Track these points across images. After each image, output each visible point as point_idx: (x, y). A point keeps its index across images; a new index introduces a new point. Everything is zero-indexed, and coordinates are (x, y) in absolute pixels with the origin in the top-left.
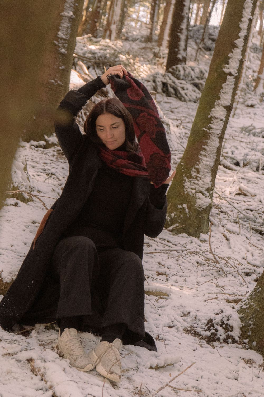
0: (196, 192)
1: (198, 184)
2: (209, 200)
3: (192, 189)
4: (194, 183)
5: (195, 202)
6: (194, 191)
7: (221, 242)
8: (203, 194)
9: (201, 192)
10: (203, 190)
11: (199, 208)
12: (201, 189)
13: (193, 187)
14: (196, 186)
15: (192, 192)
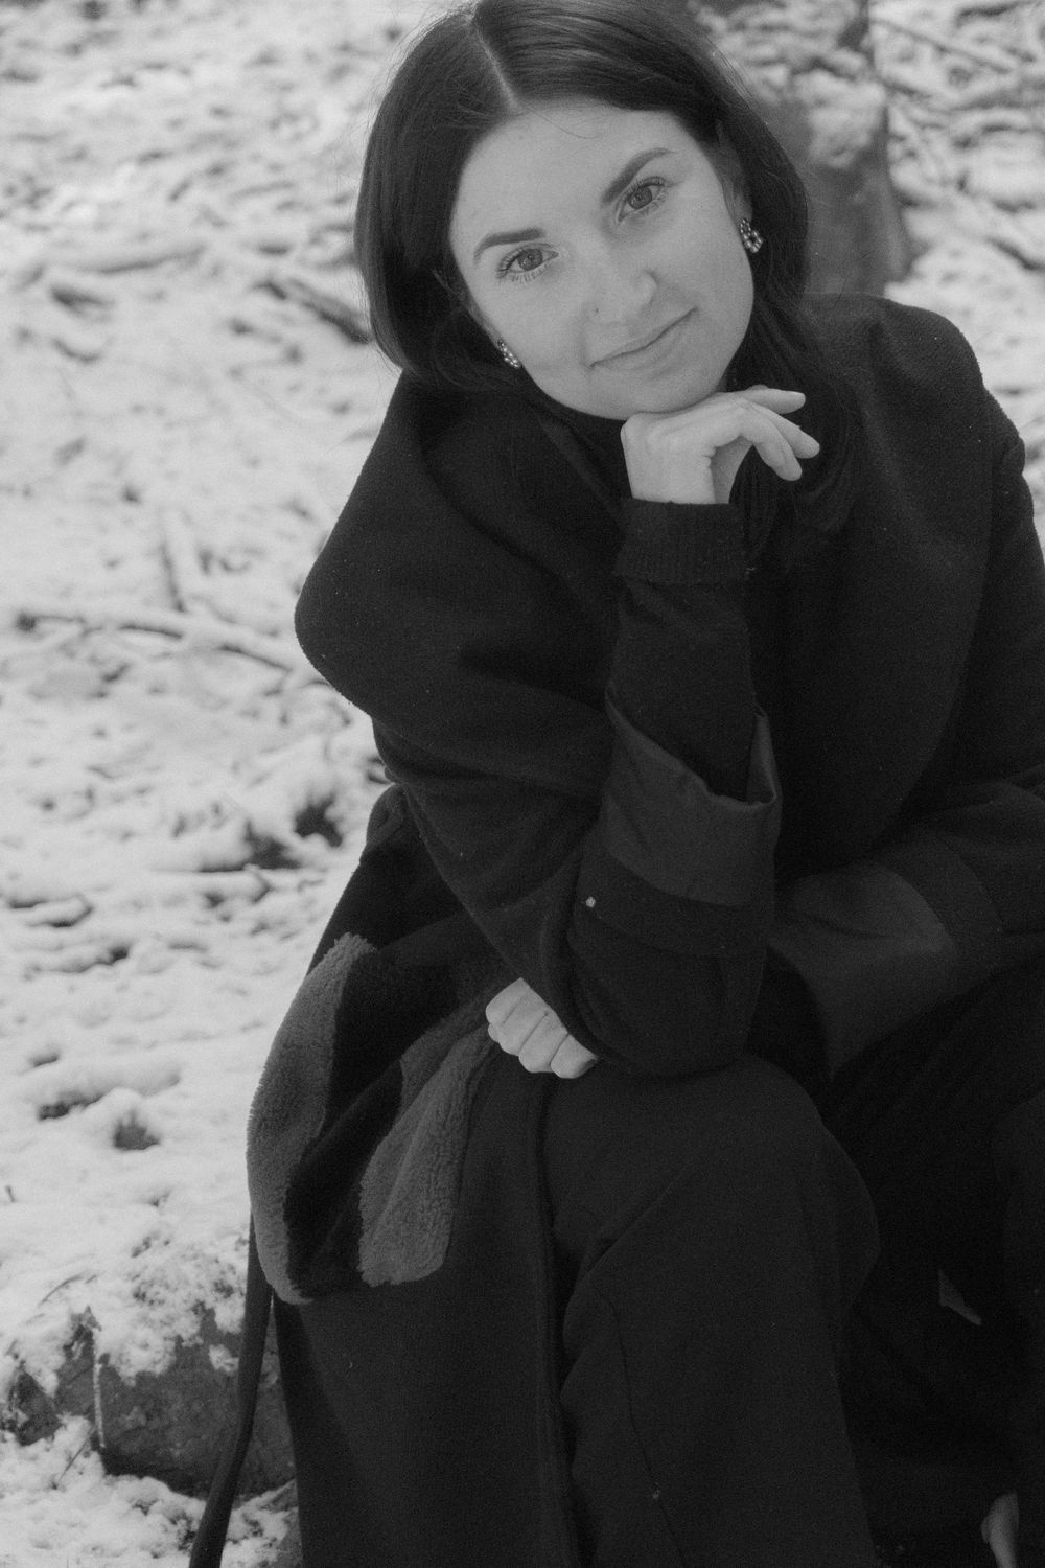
0: (795, 72)
1: (785, 28)
2: (873, 94)
3: (766, 63)
4: (767, 29)
5: (807, 133)
6: (778, 75)
7: (1007, 293)
8: (834, 71)
9: (817, 64)
10: (824, 48)
11: (838, 153)
12: (812, 48)
13: (766, 51)
14: (784, 40)
15: (767, 82)
